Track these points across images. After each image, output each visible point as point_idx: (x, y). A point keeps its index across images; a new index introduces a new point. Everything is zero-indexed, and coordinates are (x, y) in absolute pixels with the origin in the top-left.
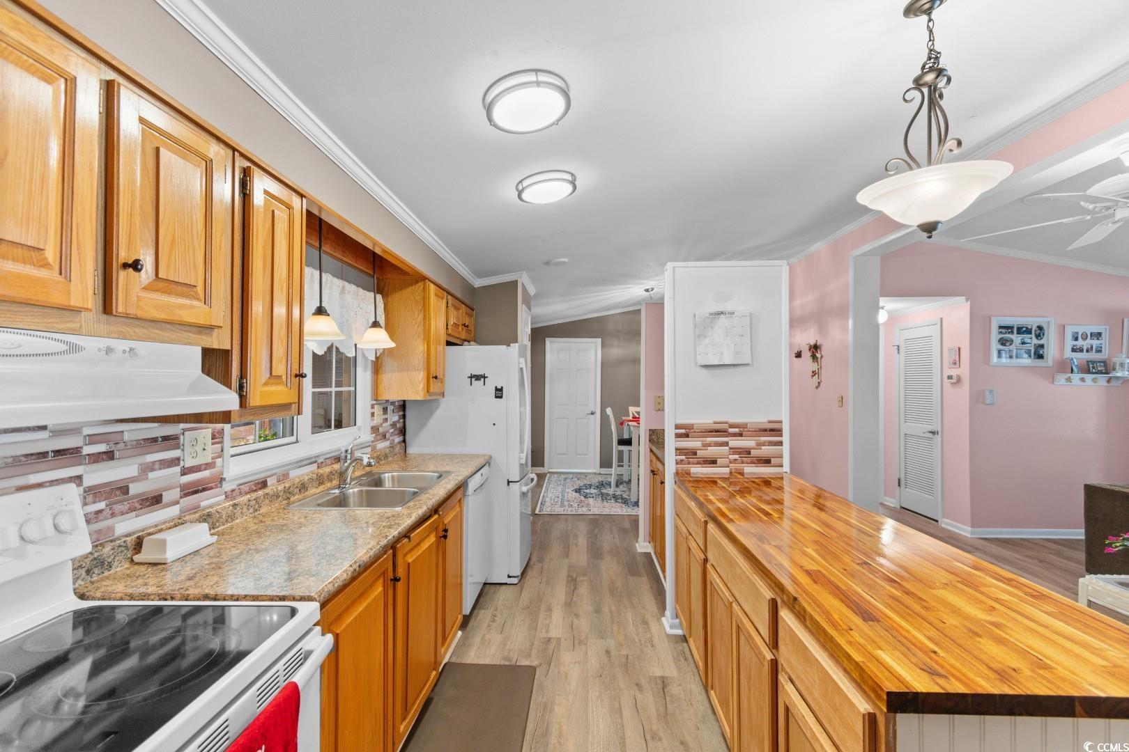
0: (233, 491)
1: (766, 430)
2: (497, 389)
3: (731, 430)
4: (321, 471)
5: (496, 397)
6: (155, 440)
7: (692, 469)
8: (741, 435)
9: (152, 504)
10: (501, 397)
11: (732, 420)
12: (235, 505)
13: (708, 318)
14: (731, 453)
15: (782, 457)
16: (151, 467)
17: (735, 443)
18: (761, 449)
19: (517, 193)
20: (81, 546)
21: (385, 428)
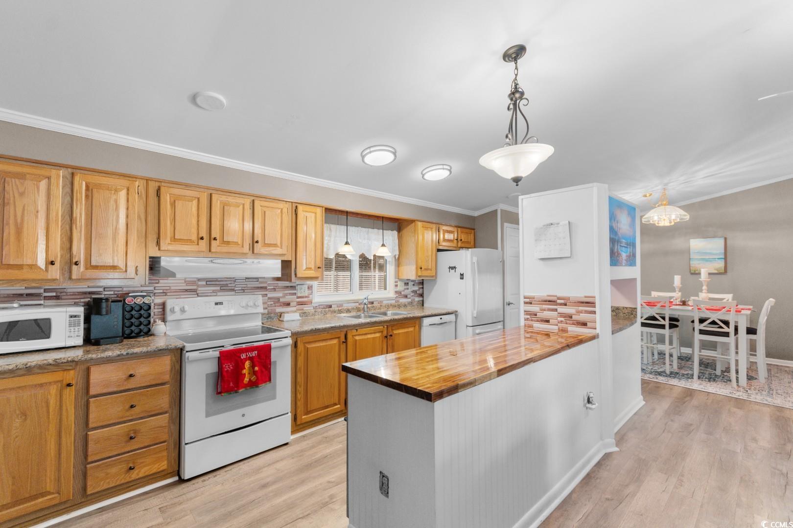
0: (316, 307)
1: (583, 303)
2: (461, 275)
3: (559, 301)
4: (359, 306)
5: (461, 279)
6: (288, 287)
7: (534, 324)
8: (565, 305)
9: (286, 305)
10: (463, 279)
11: (559, 294)
12: (315, 311)
13: (542, 228)
14: (559, 316)
15: (596, 322)
16: (286, 294)
17: (562, 309)
18: (579, 315)
19: (422, 176)
20: (261, 310)
21: (406, 292)
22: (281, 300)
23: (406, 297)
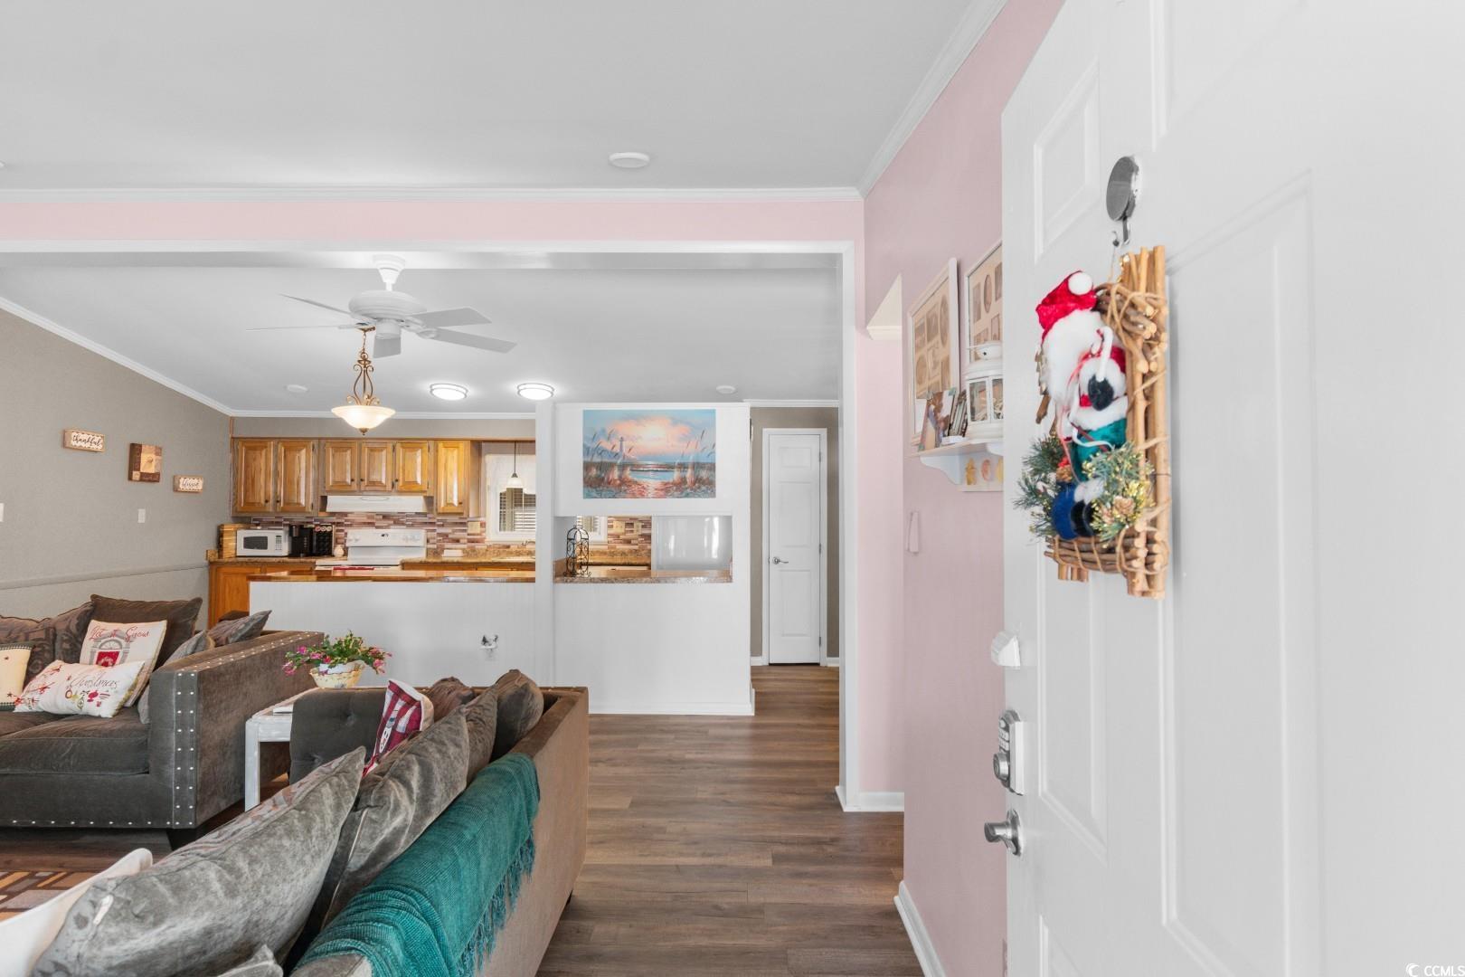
0: (490, 545)
9: (456, 542)
12: (488, 549)
16: (456, 531)
20: (422, 542)
21: (629, 536)
22: (450, 536)
23: (628, 542)
